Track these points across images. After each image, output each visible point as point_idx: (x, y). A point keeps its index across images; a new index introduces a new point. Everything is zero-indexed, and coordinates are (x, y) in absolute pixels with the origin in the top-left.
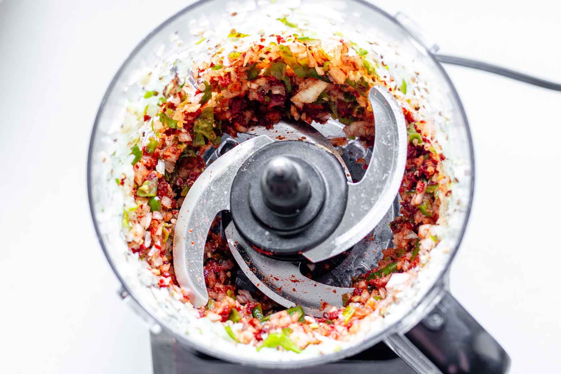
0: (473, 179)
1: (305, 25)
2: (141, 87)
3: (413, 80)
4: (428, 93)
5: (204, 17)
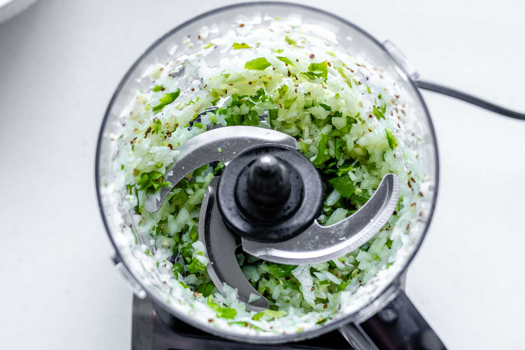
0: (436, 194)
1: (303, 42)
2: (152, 80)
3: (393, 102)
4: (405, 115)
5: (215, 25)
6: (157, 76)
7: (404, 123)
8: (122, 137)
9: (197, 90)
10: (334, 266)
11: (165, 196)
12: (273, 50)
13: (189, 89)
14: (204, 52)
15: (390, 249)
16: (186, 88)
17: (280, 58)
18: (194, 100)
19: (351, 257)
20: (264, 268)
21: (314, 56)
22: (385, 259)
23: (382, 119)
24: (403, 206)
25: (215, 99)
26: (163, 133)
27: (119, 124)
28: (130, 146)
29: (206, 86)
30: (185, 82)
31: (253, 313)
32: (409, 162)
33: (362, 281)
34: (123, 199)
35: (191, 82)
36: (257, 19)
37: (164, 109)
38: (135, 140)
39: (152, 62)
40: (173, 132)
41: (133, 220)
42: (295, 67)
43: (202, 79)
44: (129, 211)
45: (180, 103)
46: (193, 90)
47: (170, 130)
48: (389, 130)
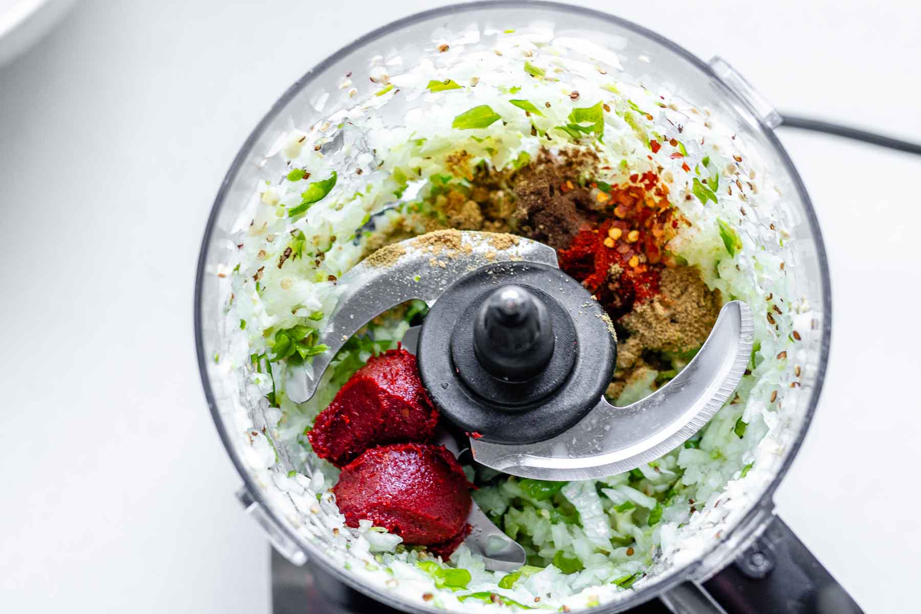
1: (556, 71)
2: (286, 160)
3: (731, 169)
4: (755, 193)
5: (394, 51)
6: (294, 152)
7: (752, 206)
8: (237, 268)
9: (366, 171)
10: (639, 475)
11: (323, 371)
12: (502, 90)
13: (353, 171)
14: (377, 102)
15: (743, 439)
16: (348, 169)
17: (515, 102)
18: (363, 191)
19: (671, 459)
20: (511, 489)
21: (578, 95)
22: (733, 458)
23: (710, 202)
24: (761, 359)
25: (399, 186)
26: (310, 254)
27: (231, 246)
28: (252, 283)
29: (383, 163)
30: (346, 158)
31: (500, 575)
32: (765, 276)
33: (694, 500)
34: (248, 382)
35: (356, 158)
36: (472, 34)
37: (308, 211)
38: (260, 272)
39: (283, 127)
40: (328, 250)
41: (266, 420)
42: (545, 117)
43: (375, 150)
44: (259, 402)
45: (336, 198)
46: (360, 172)
47: (322, 248)
48: (725, 221)
